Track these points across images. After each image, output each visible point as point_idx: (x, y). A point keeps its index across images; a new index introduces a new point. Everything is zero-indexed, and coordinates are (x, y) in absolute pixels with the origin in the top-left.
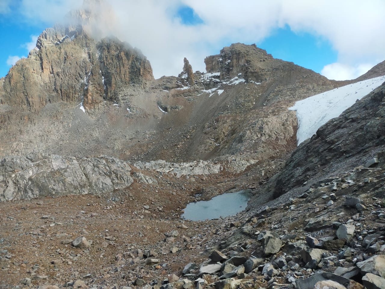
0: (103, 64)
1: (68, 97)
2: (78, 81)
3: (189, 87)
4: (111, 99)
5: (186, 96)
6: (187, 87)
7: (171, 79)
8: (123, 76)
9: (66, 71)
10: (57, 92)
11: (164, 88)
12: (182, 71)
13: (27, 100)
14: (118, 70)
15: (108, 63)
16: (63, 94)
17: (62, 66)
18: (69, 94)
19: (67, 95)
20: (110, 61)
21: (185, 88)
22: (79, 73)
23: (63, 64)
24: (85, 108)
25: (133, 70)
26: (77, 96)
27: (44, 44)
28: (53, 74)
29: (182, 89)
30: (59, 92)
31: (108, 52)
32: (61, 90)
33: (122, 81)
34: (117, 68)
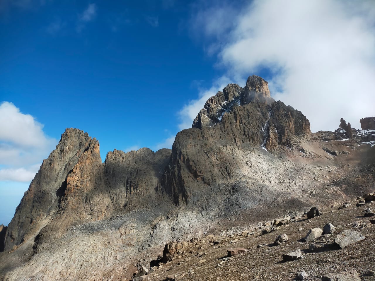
0: (275, 119)
1: (253, 140)
2: (258, 130)
3: (348, 139)
4: (284, 144)
5: (348, 146)
6: (347, 139)
7: (328, 133)
8: (291, 129)
9: (251, 123)
10: (246, 136)
11: (323, 139)
12: (339, 127)
13: (234, 139)
14: (288, 124)
15: (279, 119)
16: (250, 138)
17: (247, 120)
18: (254, 138)
19: (252, 139)
20: (280, 118)
21: (344, 140)
22: (258, 125)
23: (247, 118)
24: (267, 149)
25: (296, 125)
26: (258, 140)
27: (211, 106)
28: (242, 124)
29: (342, 140)
30: (247, 136)
31: (278, 112)
32: (248, 135)
33: (291, 132)
34: (287, 123)
